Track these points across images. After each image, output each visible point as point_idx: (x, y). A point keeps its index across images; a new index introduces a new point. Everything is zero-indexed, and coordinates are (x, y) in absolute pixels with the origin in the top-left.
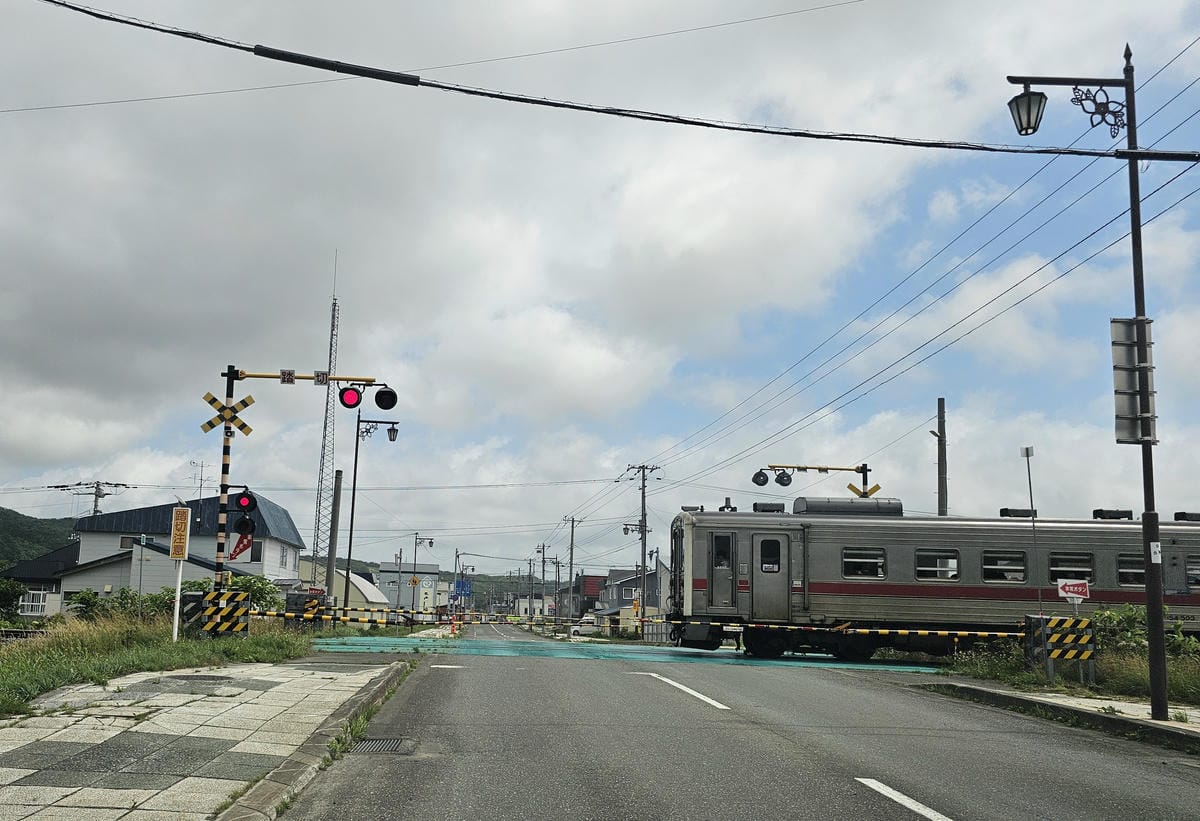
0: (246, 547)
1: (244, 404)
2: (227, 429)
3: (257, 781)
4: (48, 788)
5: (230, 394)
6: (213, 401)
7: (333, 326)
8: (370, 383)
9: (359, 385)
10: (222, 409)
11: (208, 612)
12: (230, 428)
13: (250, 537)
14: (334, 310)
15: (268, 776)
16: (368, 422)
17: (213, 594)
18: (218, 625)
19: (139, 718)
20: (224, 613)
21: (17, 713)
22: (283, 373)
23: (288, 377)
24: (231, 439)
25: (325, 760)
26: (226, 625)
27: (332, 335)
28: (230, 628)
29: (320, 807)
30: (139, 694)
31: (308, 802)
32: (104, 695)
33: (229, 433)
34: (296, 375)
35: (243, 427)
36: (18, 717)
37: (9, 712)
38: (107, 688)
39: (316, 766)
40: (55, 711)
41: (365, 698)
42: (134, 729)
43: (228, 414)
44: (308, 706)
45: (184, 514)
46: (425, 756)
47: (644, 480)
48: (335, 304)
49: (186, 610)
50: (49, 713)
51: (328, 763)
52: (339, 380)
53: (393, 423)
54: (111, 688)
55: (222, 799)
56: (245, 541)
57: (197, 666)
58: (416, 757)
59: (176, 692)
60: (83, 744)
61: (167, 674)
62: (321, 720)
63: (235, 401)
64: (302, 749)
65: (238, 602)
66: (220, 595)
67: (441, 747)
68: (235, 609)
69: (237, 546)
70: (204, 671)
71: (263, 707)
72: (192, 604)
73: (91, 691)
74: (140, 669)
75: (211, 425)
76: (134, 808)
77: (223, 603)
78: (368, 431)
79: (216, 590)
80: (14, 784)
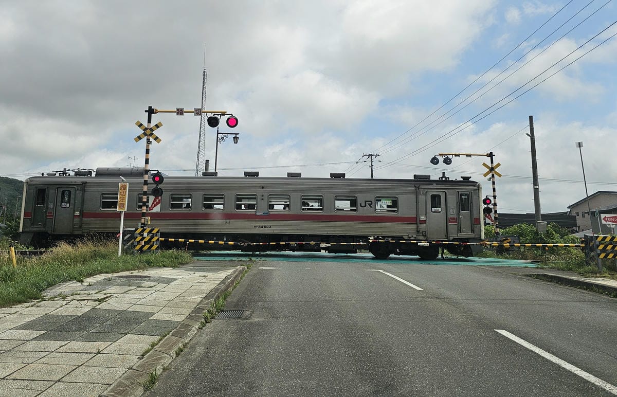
0: (157, 204)
1: (157, 126)
2: (148, 140)
3: (165, 336)
4: (52, 342)
5: (149, 121)
6: (140, 125)
7: (204, 83)
8: (223, 114)
9: (218, 115)
10: (145, 129)
11: (138, 240)
12: (149, 139)
13: (160, 198)
14: (204, 75)
15: (171, 333)
16: (223, 134)
17: (140, 230)
18: (143, 246)
19: (101, 301)
20: (146, 240)
21: (35, 299)
22: (178, 110)
23: (180, 112)
24: (150, 145)
25: (202, 323)
26: (147, 246)
28: (149, 248)
29: (200, 351)
30: (101, 287)
31: (193, 348)
32: (82, 288)
33: (149, 142)
34: (185, 110)
35: (156, 139)
36: (36, 301)
37: (31, 298)
38: (84, 284)
39: (197, 327)
40: (56, 297)
41: (223, 287)
42: (98, 307)
43: (148, 132)
44: (192, 292)
45: (125, 186)
46: (256, 320)
47: (372, 162)
48: (204, 72)
49: (125, 238)
50: (52, 298)
51: (203, 325)
52: (207, 112)
53: (236, 134)
54: (86, 283)
55: (146, 347)
56: (157, 200)
57: (131, 270)
58: (251, 321)
59: (120, 285)
60: (71, 316)
61: (115, 275)
62: (199, 300)
63: (152, 125)
64: (189, 317)
65: (153, 234)
66: (144, 230)
67: (265, 315)
68: (152, 237)
69: (153, 203)
70: (136, 273)
71: (168, 293)
72: (129, 235)
73: (75, 285)
74: (101, 273)
75: (140, 138)
76: (99, 353)
77: (145, 234)
78: (222, 138)
79: (141, 227)
80: (33, 339)
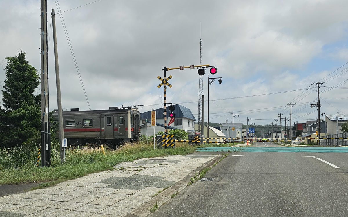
0: (173, 122)
1: (169, 78)
2: (165, 86)
3: (167, 188)
4: (113, 189)
5: (165, 76)
6: (160, 78)
7: (200, 48)
8: (208, 66)
9: (204, 67)
10: (163, 80)
11: (163, 141)
12: (166, 86)
13: (174, 118)
14: (201, 43)
15: (170, 187)
16: (212, 78)
17: (164, 136)
18: (166, 144)
19: (139, 171)
20: (168, 141)
21: (109, 169)
22: (180, 67)
23: (182, 68)
24: (166, 89)
25: (190, 183)
26: (169, 144)
27: (200, 51)
28: (170, 145)
29: (184, 196)
30: (141, 164)
31: (181, 194)
32: (132, 165)
33: (165, 87)
34: (184, 67)
35: (169, 85)
36: (109, 170)
37: (108, 169)
38: (133, 163)
39: (186, 185)
40: (119, 169)
41: (205, 165)
42: (137, 174)
43: (165, 82)
44: (188, 168)
45: (154, 113)
46: (222, 183)
48: (201, 41)
49: (158, 140)
50: (117, 169)
51: (190, 184)
52: (197, 67)
53: (220, 78)
54: (134, 163)
55: (156, 193)
56: (173, 120)
57: (159, 156)
58: (218, 183)
59: (151, 164)
60: (123, 178)
61: (150, 159)
62: (190, 172)
63: (167, 78)
64: (183, 180)
65: (172, 138)
66: (166, 136)
67: (228, 180)
68: (171, 140)
69: (170, 121)
70: (161, 158)
71: (175, 168)
72: (159, 139)
73: (129, 163)
74: (143, 158)
75: (160, 86)
76: (132, 194)
77: (167, 138)
79: (165, 134)
80: (105, 187)
